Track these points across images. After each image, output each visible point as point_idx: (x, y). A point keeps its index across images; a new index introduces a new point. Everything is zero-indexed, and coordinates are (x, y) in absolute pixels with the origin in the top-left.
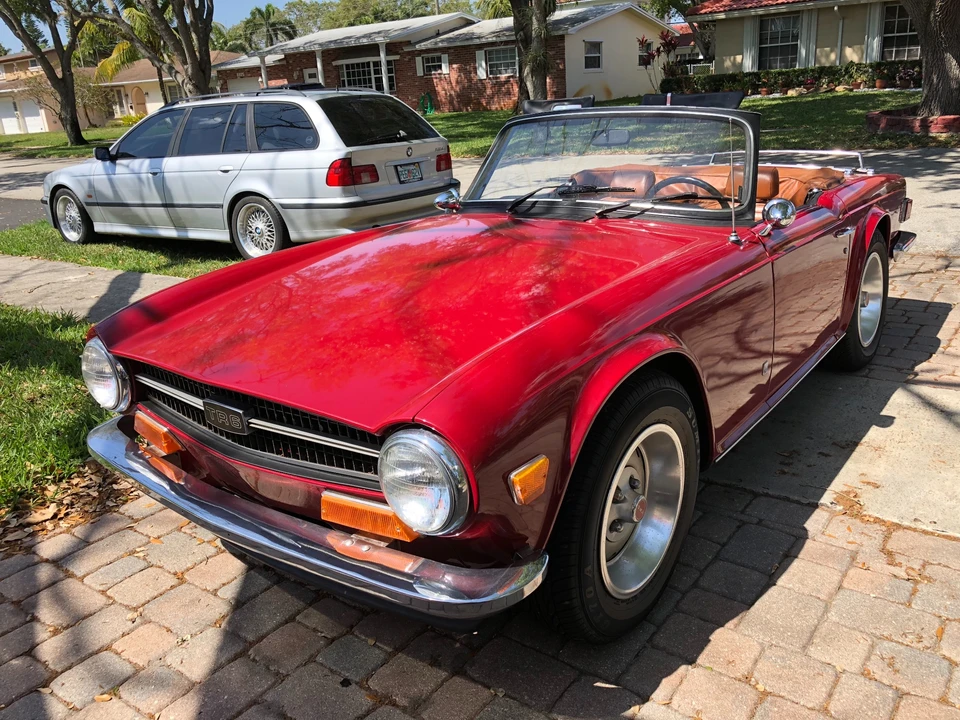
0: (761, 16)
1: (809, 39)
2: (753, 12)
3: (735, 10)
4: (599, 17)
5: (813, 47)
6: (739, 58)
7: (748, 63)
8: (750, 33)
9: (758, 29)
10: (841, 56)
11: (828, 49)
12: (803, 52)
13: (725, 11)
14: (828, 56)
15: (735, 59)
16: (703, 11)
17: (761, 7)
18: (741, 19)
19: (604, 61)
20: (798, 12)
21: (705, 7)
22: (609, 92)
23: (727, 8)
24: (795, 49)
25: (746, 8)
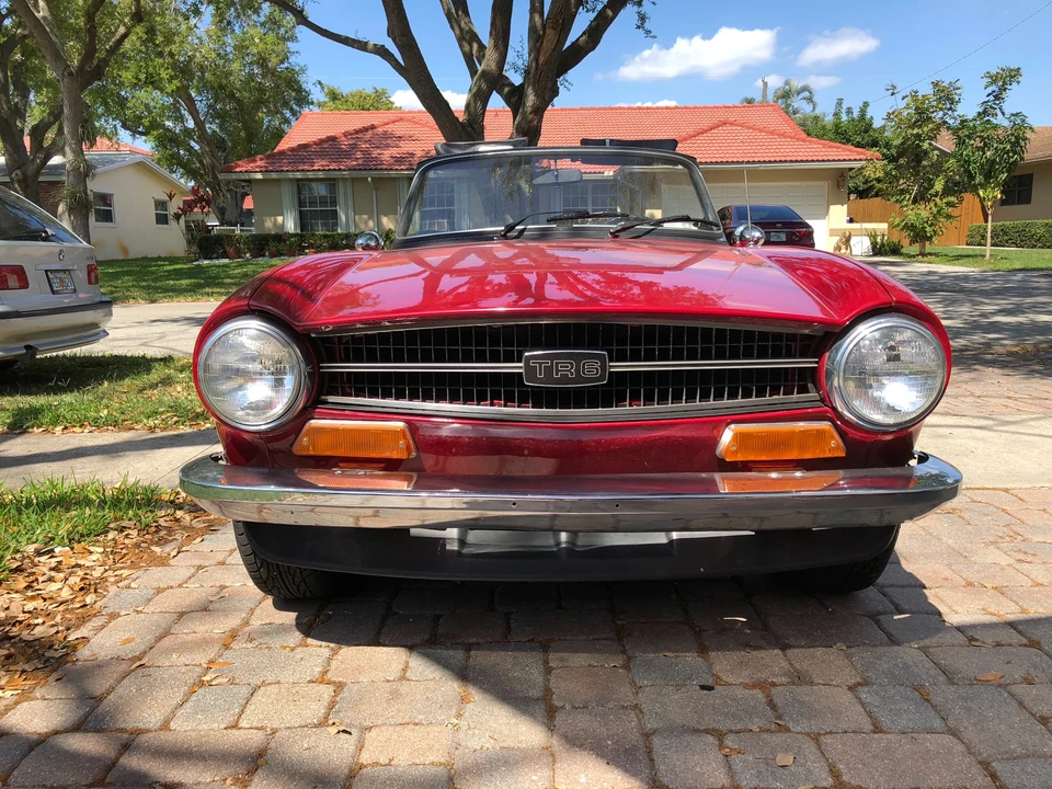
0: (298, 180)
1: (346, 205)
2: (291, 175)
3: (272, 171)
4: (109, 167)
5: (351, 213)
6: (280, 219)
7: (290, 224)
8: (287, 195)
9: (296, 192)
10: (379, 223)
11: (365, 217)
12: (343, 218)
13: (261, 171)
14: (366, 223)
15: (275, 220)
16: (238, 169)
17: (298, 171)
18: (278, 180)
19: (117, 215)
20: (334, 179)
21: (239, 166)
22: (125, 250)
23: (263, 169)
24: (335, 214)
25: (282, 171)
